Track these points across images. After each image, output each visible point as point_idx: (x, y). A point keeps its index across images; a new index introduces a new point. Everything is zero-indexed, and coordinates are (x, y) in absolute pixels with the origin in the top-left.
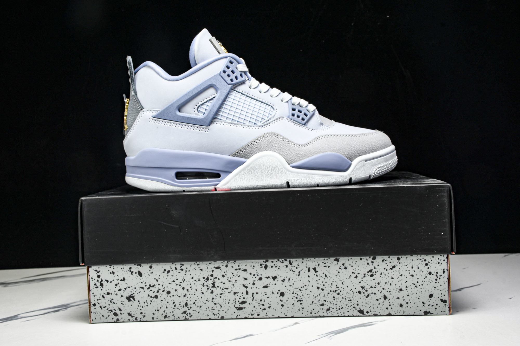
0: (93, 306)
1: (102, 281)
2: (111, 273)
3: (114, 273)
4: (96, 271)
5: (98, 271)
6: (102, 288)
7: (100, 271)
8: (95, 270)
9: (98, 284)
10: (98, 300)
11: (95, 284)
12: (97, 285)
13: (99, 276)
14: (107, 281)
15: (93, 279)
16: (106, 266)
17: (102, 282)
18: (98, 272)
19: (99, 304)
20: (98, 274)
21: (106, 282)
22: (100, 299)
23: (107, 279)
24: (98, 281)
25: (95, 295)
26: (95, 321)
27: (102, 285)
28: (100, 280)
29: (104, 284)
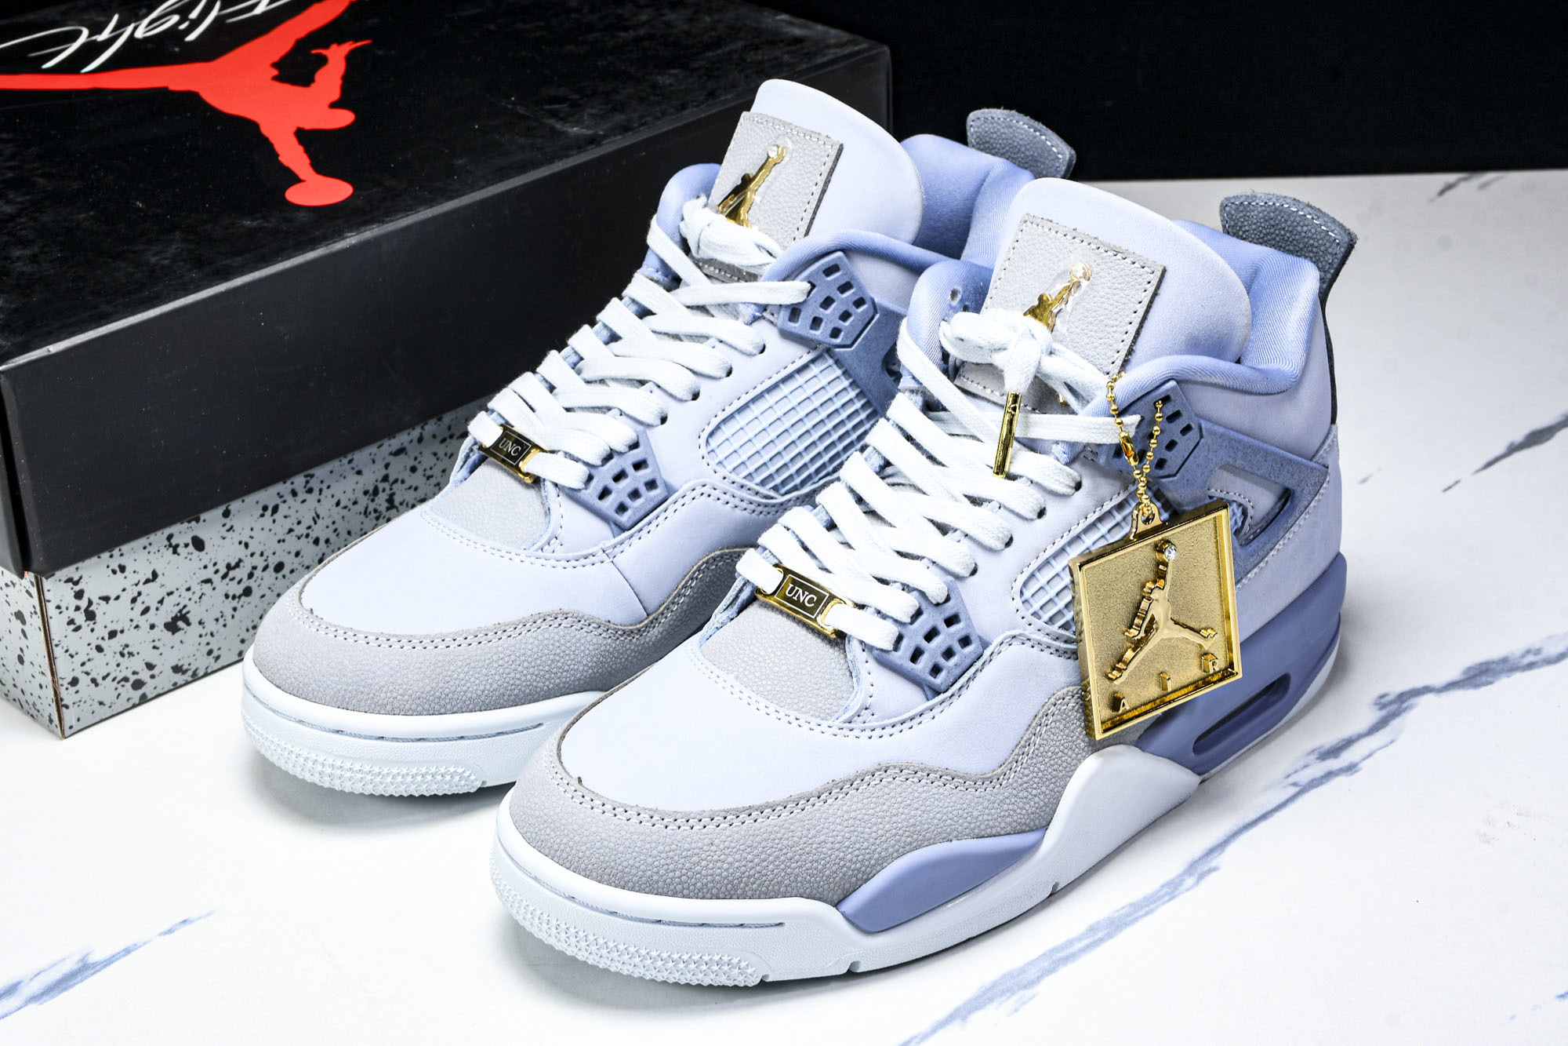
0: (69, 686)
1: (90, 603)
2: (114, 572)
3: (122, 569)
4: (69, 580)
5: (75, 579)
6: (92, 626)
7: (81, 578)
8: (65, 579)
9: (80, 618)
10: (83, 664)
11: (71, 622)
12: (76, 621)
13: (79, 595)
14: (106, 599)
15: (63, 609)
16: (99, 557)
17: (91, 609)
18: (76, 583)
19: (88, 674)
20: (77, 588)
21: (103, 603)
22: (89, 660)
23: (104, 594)
24: (77, 608)
25: (74, 653)
26: (77, 727)
27: (90, 616)
28: (83, 603)
29: (97, 612)
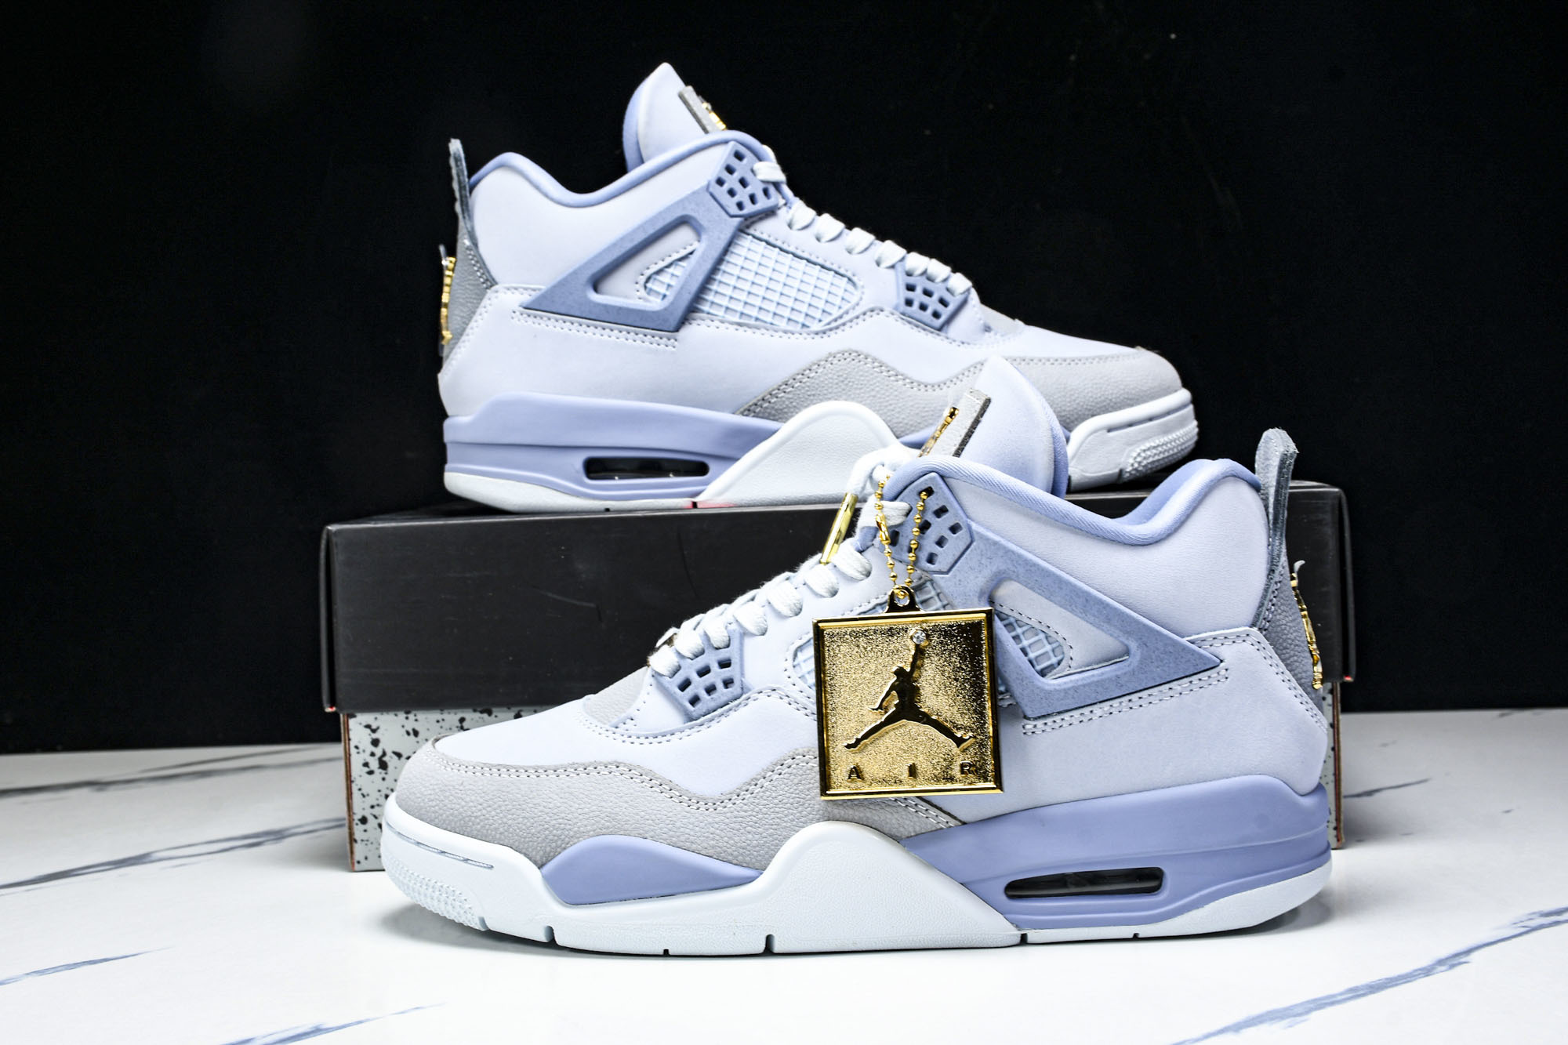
0: (359, 823)
1: (384, 754)
2: (408, 733)
3: (416, 733)
4: (368, 726)
5: (374, 727)
6: (384, 776)
7: (378, 728)
8: (365, 724)
9: (374, 764)
10: (372, 807)
11: (366, 765)
12: (370, 765)
13: (375, 742)
14: (399, 755)
15: (361, 750)
16: (396, 715)
17: (385, 759)
18: (374, 731)
19: (376, 817)
20: (375, 736)
21: (395, 758)
22: (378, 805)
23: (397, 750)
24: (373, 754)
25: (365, 794)
26: (365, 865)
27: (383, 765)
28: (378, 752)
29: (389, 764)
